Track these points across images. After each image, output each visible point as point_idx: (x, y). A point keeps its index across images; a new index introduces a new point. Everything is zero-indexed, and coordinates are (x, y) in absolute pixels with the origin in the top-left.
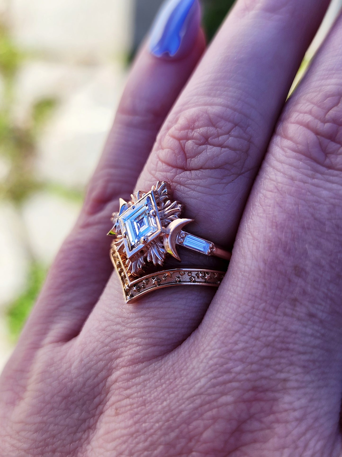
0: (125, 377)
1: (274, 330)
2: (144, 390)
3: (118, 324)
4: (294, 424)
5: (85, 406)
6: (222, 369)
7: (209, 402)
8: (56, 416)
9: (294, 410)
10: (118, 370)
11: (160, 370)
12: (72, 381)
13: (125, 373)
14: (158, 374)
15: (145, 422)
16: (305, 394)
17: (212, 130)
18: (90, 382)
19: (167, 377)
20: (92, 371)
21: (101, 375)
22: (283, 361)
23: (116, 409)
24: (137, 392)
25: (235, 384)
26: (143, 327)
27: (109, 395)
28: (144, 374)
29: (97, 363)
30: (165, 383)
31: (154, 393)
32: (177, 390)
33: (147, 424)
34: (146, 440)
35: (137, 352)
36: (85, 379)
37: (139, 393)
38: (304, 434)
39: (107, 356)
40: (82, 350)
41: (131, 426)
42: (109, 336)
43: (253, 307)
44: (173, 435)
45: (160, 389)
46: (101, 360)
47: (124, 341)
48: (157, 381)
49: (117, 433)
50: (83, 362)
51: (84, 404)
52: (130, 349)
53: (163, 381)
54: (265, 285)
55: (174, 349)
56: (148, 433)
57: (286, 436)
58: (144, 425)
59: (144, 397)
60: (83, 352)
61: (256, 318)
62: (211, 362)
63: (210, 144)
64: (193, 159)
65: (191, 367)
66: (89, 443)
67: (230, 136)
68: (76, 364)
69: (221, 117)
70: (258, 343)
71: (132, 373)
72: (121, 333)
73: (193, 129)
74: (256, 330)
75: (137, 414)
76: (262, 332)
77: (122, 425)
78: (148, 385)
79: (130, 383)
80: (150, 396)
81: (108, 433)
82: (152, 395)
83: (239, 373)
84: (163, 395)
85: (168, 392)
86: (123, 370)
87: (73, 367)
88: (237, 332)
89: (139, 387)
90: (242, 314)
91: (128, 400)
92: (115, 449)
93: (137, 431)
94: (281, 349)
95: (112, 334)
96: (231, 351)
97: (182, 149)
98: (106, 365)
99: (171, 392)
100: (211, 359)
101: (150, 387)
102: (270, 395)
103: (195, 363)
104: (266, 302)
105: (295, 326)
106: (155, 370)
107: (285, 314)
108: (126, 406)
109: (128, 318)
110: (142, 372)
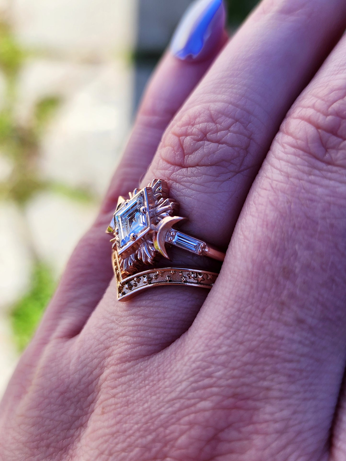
0: (113, 375)
1: (259, 335)
2: (129, 391)
3: (113, 322)
4: (274, 436)
5: (79, 403)
6: (204, 373)
7: (188, 407)
8: (52, 412)
9: (275, 421)
10: (108, 368)
11: (146, 371)
12: (69, 377)
13: (113, 372)
14: (143, 374)
15: (126, 423)
16: (289, 405)
17: (211, 126)
18: (85, 379)
19: (151, 378)
20: (88, 368)
21: (95, 373)
22: (267, 368)
23: (103, 408)
24: (122, 392)
25: (215, 390)
26: (133, 326)
27: (100, 393)
28: (130, 374)
29: (92, 360)
30: (148, 384)
31: (137, 394)
32: (159, 393)
33: (127, 425)
34: (124, 441)
35: (126, 350)
36: (80, 376)
37: (124, 393)
38: (284, 447)
39: (101, 354)
40: (81, 347)
41: (113, 426)
42: (104, 334)
43: (239, 310)
44: (150, 438)
45: (143, 390)
46: (96, 357)
47: (116, 340)
48: (141, 383)
49: (100, 432)
50: (80, 359)
51: (78, 401)
52: (120, 347)
53: (147, 382)
54: (252, 287)
55: (162, 350)
56: (127, 434)
57: (264, 449)
58: (124, 426)
59: (128, 398)
60: (81, 349)
61: (241, 321)
62: (194, 366)
63: (208, 140)
64: (190, 156)
65: (175, 369)
66: (79, 441)
67: (229, 131)
68: (74, 360)
69: (222, 113)
70: (242, 347)
71: (119, 372)
72: (115, 331)
73: (193, 125)
74: (240, 333)
75: (119, 414)
76: (247, 336)
77: (106, 424)
78: (133, 385)
79: (117, 382)
80: (133, 397)
81: (94, 431)
82: (135, 395)
83: (220, 378)
84: (146, 397)
85: (150, 394)
86: (112, 368)
87: (71, 364)
88: (221, 335)
89: (124, 387)
90: (228, 317)
91: (113, 399)
92: (97, 448)
93: (118, 431)
94: (265, 356)
95: (106, 332)
96: (213, 354)
97: (181, 145)
98: (100, 363)
99: (153, 394)
100: (194, 362)
101: (135, 388)
102: (251, 403)
103: (178, 365)
104: (252, 304)
105: (282, 331)
106: (140, 370)
107: (271, 318)
108: (111, 405)
109: (121, 317)
110: (129, 371)
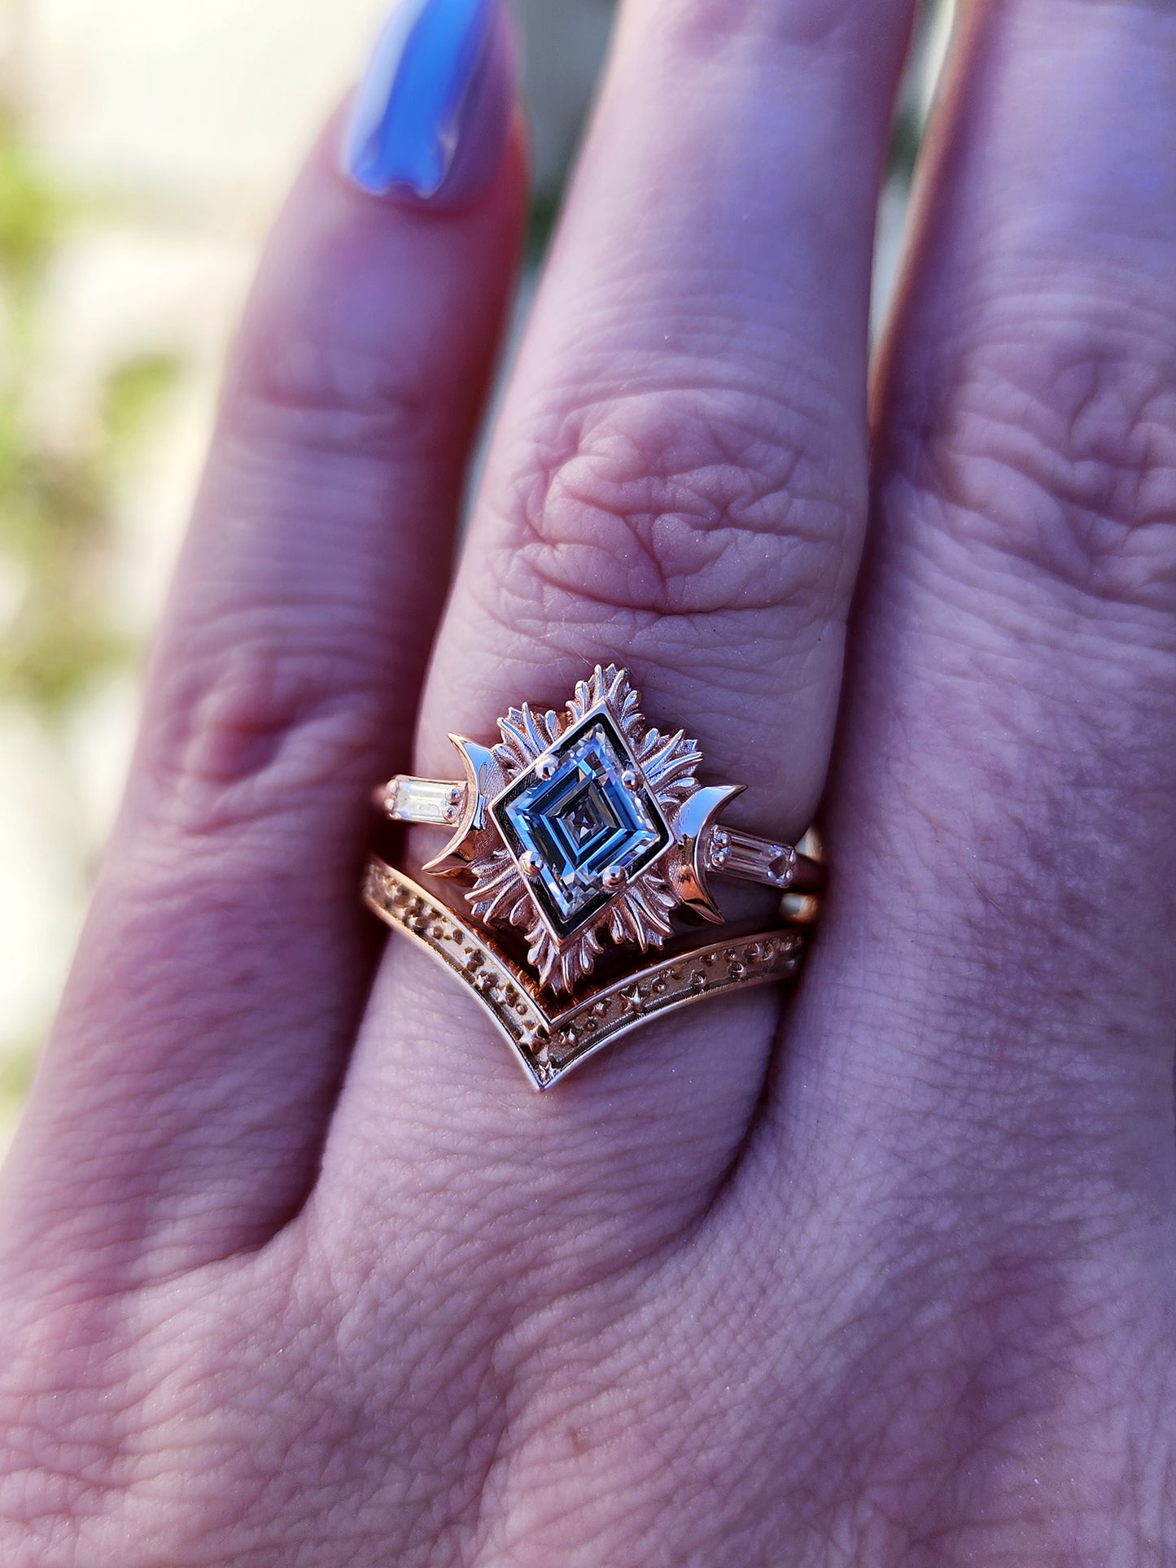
0: (586, 1321)
1: (1029, 1091)
2: (668, 1350)
3: (499, 1160)
5: (419, 1454)
10: (538, 1308)
11: (702, 1275)
12: (351, 1380)
13: (578, 1313)
14: (699, 1286)
15: (703, 1447)
17: (733, 476)
18: (425, 1371)
19: (733, 1290)
20: (429, 1333)
21: (464, 1340)
22: (1061, 1170)
24: (645, 1361)
25: (950, 1266)
29: (441, 1303)
30: (733, 1310)
31: (705, 1351)
32: (783, 1325)
36: (402, 1364)
37: (653, 1363)
39: (480, 1273)
40: (366, 1272)
41: (655, 1473)
42: (473, 1206)
43: (963, 1035)
45: (721, 1333)
46: (456, 1289)
47: (543, 1213)
49: (605, 1507)
50: (381, 1310)
52: (577, 1234)
53: (722, 1306)
56: (726, 1478)
59: (674, 1371)
60: (374, 1278)
64: (690, 579)
68: (353, 1319)
71: (605, 1307)
72: (524, 1189)
74: (981, 1099)
75: (664, 1429)
78: (676, 1330)
79: (607, 1339)
80: (696, 1364)
81: (553, 1518)
82: (700, 1357)
84: (743, 1350)
85: (754, 1337)
86: (564, 1303)
87: (342, 1335)
88: (928, 1114)
89: (645, 1345)
90: (935, 1061)
93: (684, 1483)
94: (1053, 1140)
95: (482, 1197)
98: (483, 1300)
101: (687, 1336)
103: (814, 1229)
105: (1083, 1068)
106: (683, 1280)
107: (1053, 1040)
